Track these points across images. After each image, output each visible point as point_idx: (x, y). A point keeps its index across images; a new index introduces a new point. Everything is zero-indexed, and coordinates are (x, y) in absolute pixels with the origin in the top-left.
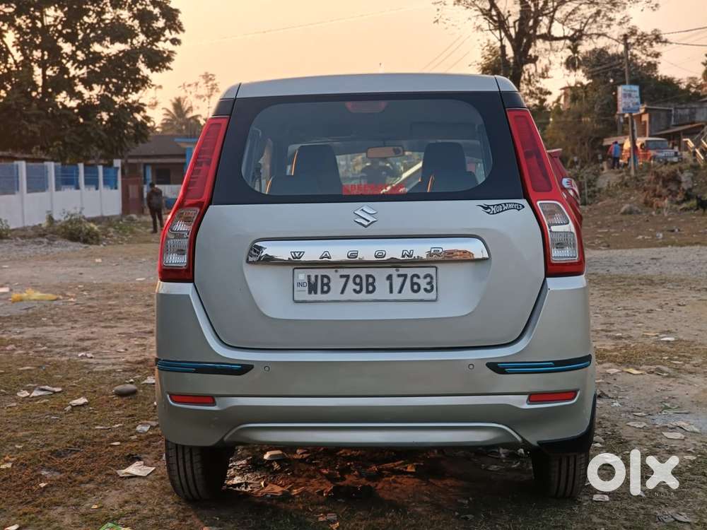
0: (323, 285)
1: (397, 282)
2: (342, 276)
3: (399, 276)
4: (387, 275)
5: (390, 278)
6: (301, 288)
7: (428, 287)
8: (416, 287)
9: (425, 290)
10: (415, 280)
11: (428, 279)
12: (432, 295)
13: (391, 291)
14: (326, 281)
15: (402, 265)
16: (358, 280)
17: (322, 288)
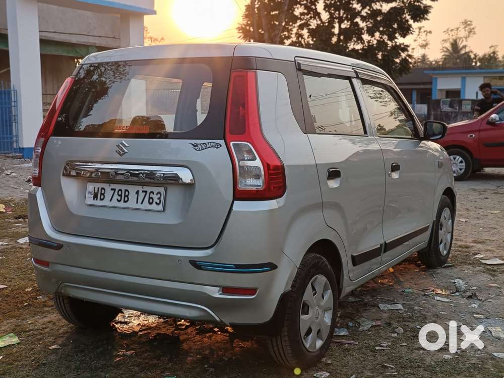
0: (101, 194)
1: (141, 195)
2: (112, 189)
3: (143, 191)
4: (136, 191)
5: (137, 193)
6: (90, 196)
7: (158, 201)
8: (151, 201)
9: (156, 203)
10: (152, 195)
11: (159, 196)
12: (160, 207)
13: (137, 202)
14: (103, 191)
15: (146, 184)
16: (120, 193)
17: (101, 197)
